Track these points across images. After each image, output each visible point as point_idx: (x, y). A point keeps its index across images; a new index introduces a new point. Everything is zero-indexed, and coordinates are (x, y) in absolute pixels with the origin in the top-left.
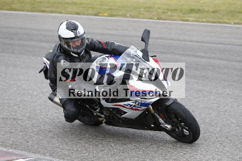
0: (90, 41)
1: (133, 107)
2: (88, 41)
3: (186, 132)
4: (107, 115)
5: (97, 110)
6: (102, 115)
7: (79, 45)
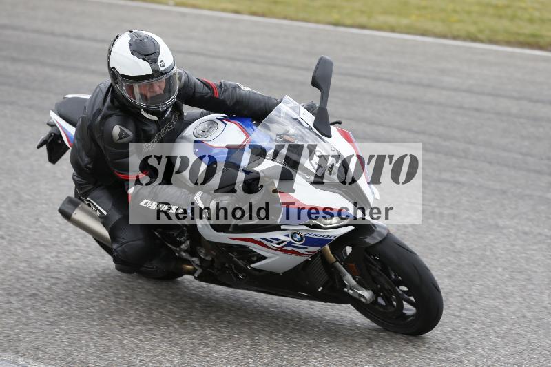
1: (285, 246)
4: (209, 258)
5: (183, 246)
6: (194, 259)
7: (161, 94)
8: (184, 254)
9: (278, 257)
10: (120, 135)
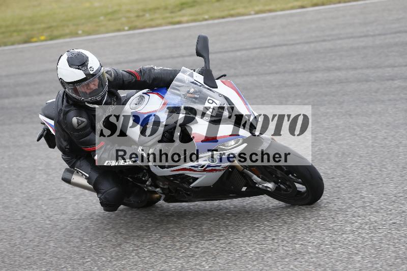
0: (113, 75)
2: (111, 75)
3: (301, 187)
4: (166, 187)
5: (147, 183)
6: (158, 190)
7: (96, 89)
8: (150, 188)
9: (205, 176)
10: (78, 123)
